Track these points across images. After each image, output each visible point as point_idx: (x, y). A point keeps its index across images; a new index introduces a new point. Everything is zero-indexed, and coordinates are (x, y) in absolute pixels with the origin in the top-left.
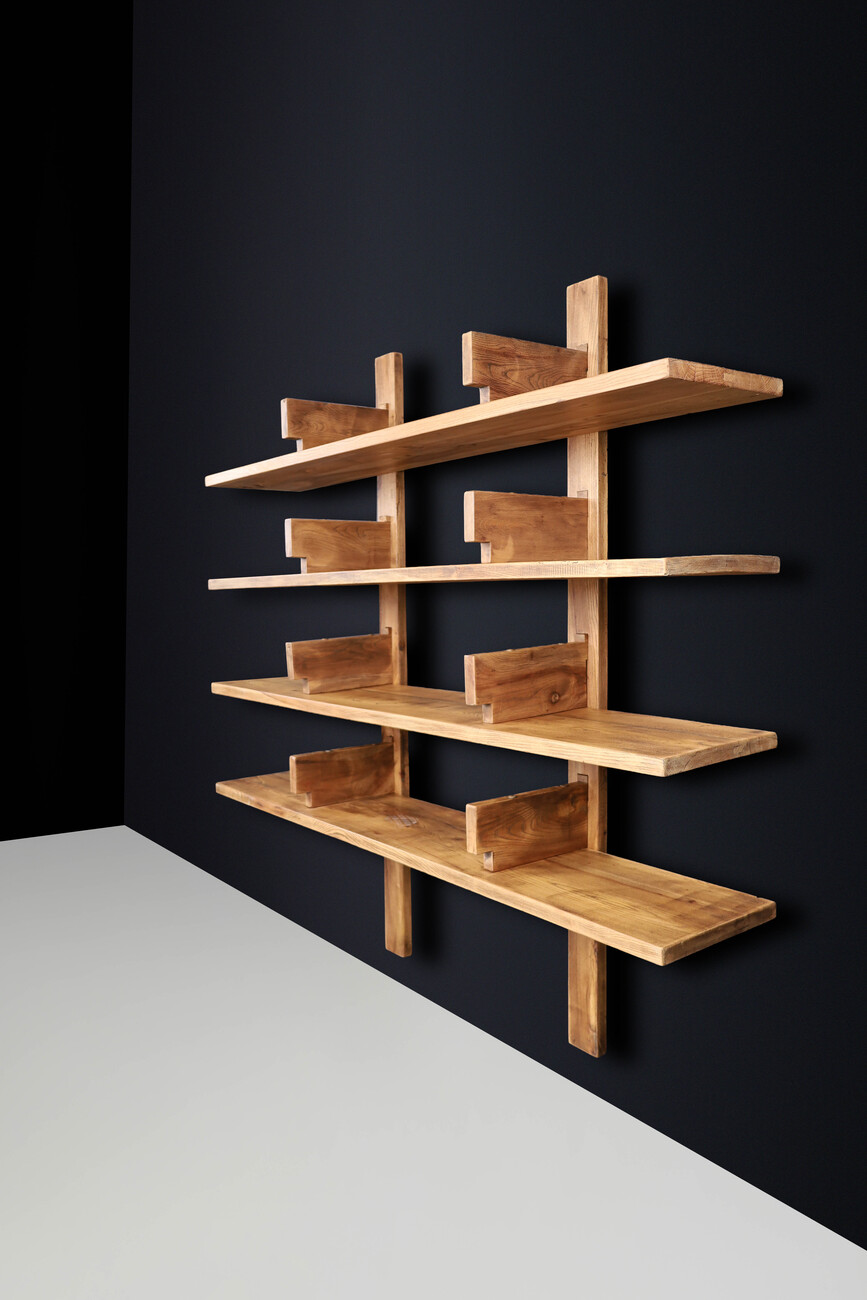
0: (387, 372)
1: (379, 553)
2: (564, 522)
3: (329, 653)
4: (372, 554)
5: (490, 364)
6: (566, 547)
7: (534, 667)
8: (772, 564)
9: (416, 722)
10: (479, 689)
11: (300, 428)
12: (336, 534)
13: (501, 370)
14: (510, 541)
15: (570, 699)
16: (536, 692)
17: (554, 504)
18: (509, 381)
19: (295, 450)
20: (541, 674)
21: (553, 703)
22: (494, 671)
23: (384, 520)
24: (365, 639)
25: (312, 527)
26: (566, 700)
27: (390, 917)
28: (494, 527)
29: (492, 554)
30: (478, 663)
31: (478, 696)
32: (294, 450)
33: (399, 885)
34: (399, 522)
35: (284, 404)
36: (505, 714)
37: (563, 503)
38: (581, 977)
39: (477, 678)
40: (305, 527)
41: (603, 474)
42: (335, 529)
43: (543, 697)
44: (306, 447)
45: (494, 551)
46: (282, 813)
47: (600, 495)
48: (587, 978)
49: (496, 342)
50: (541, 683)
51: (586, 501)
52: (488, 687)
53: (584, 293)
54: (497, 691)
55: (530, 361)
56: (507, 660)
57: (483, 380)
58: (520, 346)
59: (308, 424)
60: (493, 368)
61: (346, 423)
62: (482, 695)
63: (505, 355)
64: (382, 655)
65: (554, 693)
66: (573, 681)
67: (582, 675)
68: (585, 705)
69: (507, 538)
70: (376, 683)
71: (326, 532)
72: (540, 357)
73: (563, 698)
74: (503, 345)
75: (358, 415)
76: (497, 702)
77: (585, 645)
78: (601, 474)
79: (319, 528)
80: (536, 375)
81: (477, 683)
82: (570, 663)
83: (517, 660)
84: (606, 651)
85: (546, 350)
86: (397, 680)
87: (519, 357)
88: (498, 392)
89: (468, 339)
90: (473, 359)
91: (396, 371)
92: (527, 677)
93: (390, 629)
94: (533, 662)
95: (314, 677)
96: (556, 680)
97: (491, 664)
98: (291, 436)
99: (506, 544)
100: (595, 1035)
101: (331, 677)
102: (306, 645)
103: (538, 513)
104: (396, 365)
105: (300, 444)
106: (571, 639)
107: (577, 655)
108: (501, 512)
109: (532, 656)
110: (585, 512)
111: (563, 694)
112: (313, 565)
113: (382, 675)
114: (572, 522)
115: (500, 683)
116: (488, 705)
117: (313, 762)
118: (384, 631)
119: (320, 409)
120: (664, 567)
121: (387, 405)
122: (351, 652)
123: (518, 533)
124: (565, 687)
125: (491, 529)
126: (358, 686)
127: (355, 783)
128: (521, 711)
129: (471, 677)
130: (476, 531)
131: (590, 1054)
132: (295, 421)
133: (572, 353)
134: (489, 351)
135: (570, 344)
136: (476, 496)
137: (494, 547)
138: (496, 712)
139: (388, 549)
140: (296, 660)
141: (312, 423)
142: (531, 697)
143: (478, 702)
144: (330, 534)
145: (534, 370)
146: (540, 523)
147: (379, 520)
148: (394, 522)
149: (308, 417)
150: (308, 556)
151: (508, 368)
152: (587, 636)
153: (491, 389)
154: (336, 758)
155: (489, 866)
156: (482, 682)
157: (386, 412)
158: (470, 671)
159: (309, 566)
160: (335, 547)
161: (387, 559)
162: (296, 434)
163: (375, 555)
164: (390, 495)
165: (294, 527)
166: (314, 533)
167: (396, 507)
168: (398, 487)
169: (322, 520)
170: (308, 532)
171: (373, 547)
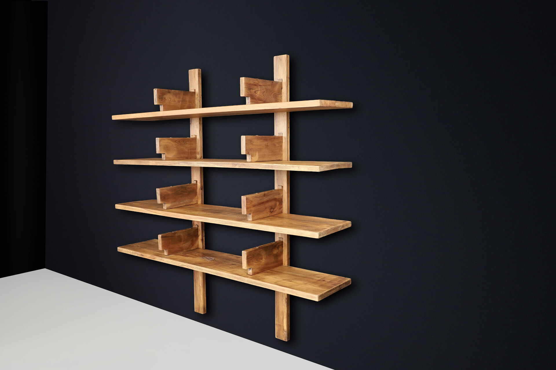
0: (195, 76)
1: (192, 151)
2: (275, 145)
3: (174, 192)
4: (190, 151)
5: (250, 89)
6: (275, 154)
7: (265, 199)
8: (350, 165)
9: (220, 221)
10: (247, 208)
11: (162, 101)
12: (177, 144)
13: (254, 90)
14: (257, 154)
15: (277, 210)
16: (266, 208)
17: (271, 139)
18: (256, 95)
20: (268, 201)
21: (271, 212)
22: (252, 201)
23: (194, 137)
24: (187, 186)
25: (167, 141)
26: (276, 211)
27: (197, 299)
28: (252, 149)
29: (251, 158)
30: (247, 199)
31: (247, 211)
32: (159, 110)
33: (201, 285)
34: (200, 138)
35: (155, 91)
36: (256, 217)
37: (274, 138)
38: (280, 313)
39: (247, 204)
40: (165, 141)
41: (288, 127)
42: (175, 141)
43: (268, 210)
44: (163, 109)
45: (252, 157)
46: (154, 259)
47: (287, 135)
48: (283, 312)
49: (252, 81)
50: (268, 205)
51: (282, 137)
52: (250, 208)
53: (281, 60)
54: (253, 209)
55: (263, 87)
56: (256, 197)
57: (248, 95)
58: (260, 81)
59: (165, 99)
60: (251, 90)
61: (179, 98)
62: (248, 210)
63: (255, 85)
64: (193, 192)
65: (272, 208)
66: (278, 203)
67: (281, 201)
68: (282, 212)
69: (256, 153)
70: (191, 203)
71: (172, 143)
72: (266, 85)
73: (275, 210)
74: (255, 82)
75: (184, 94)
76: (253, 213)
77: (282, 190)
78: (287, 127)
79: (169, 141)
80: (265, 92)
81: (246, 206)
82: (277, 197)
83: (259, 197)
84: (289, 192)
85: (268, 82)
86: (200, 202)
87: (260, 85)
88: (253, 99)
89: (243, 80)
90: (245, 87)
91: (199, 76)
92: (263, 203)
93: (197, 181)
94: (265, 198)
95: (168, 202)
96: (272, 204)
97: (251, 199)
98: (159, 104)
99: (256, 155)
100: (286, 333)
101: (174, 202)
102: (165, 189)
103: (266, 143)
104: (199, 74)
105: (161, 108)
106: (276, 187)
107: (279, 194)
108: (254, 143)
109: (264, 195)
110: (281, 141)
111: (275, 209)
112: (167, 156)
113: (193, 200)
114: (277, 145)
115: (254, 206)
116: (250, 214)
117: (167, 237)
118: (193, 182)
119: (169, 92)
120: (318, 169)
121: (195, 90)
122: (182, 191)
123: (260, 150)
124: (276, 205)
125: (251, 149)
126: (185, 205)
127: (184, 245)
128: (261, 216)
129: (244, 204)
130: (246, 150)
131: (284, 340)
132: (160, 98)
133: (277, 83)
134: (250, 84)
135: (275, 80)
136: (246, 137)
137: (252, 156)
138: (253, 216)
139: (196, 149)
140: (161, 195)
141: (166, 98)
142: (264, 210)
143: (247, 213)
144: (174, 144)
145: (265, 90)
146: (267, 146)
147: (191, 137)
148: (198, 137)
149: (165, 96)
150: (166, 154)
151: (256, 90)
152: (282, 187)
153: (251, 98)
154: (176, 235)
155: (250, 273)
156: (248, 206)
157: (194, 93)
158: (244, 202)
159: (165, 157)
160: (175, 149)
161: (195, 153)
162: (160, 103)
163: (191, 151)
164: (196, 126)
165: (160, 141)
166: (168, 143)
167: (199, 131)
168: (200, 123)
169: (171, 138)
170: (165, 143)
171: (190, 148)
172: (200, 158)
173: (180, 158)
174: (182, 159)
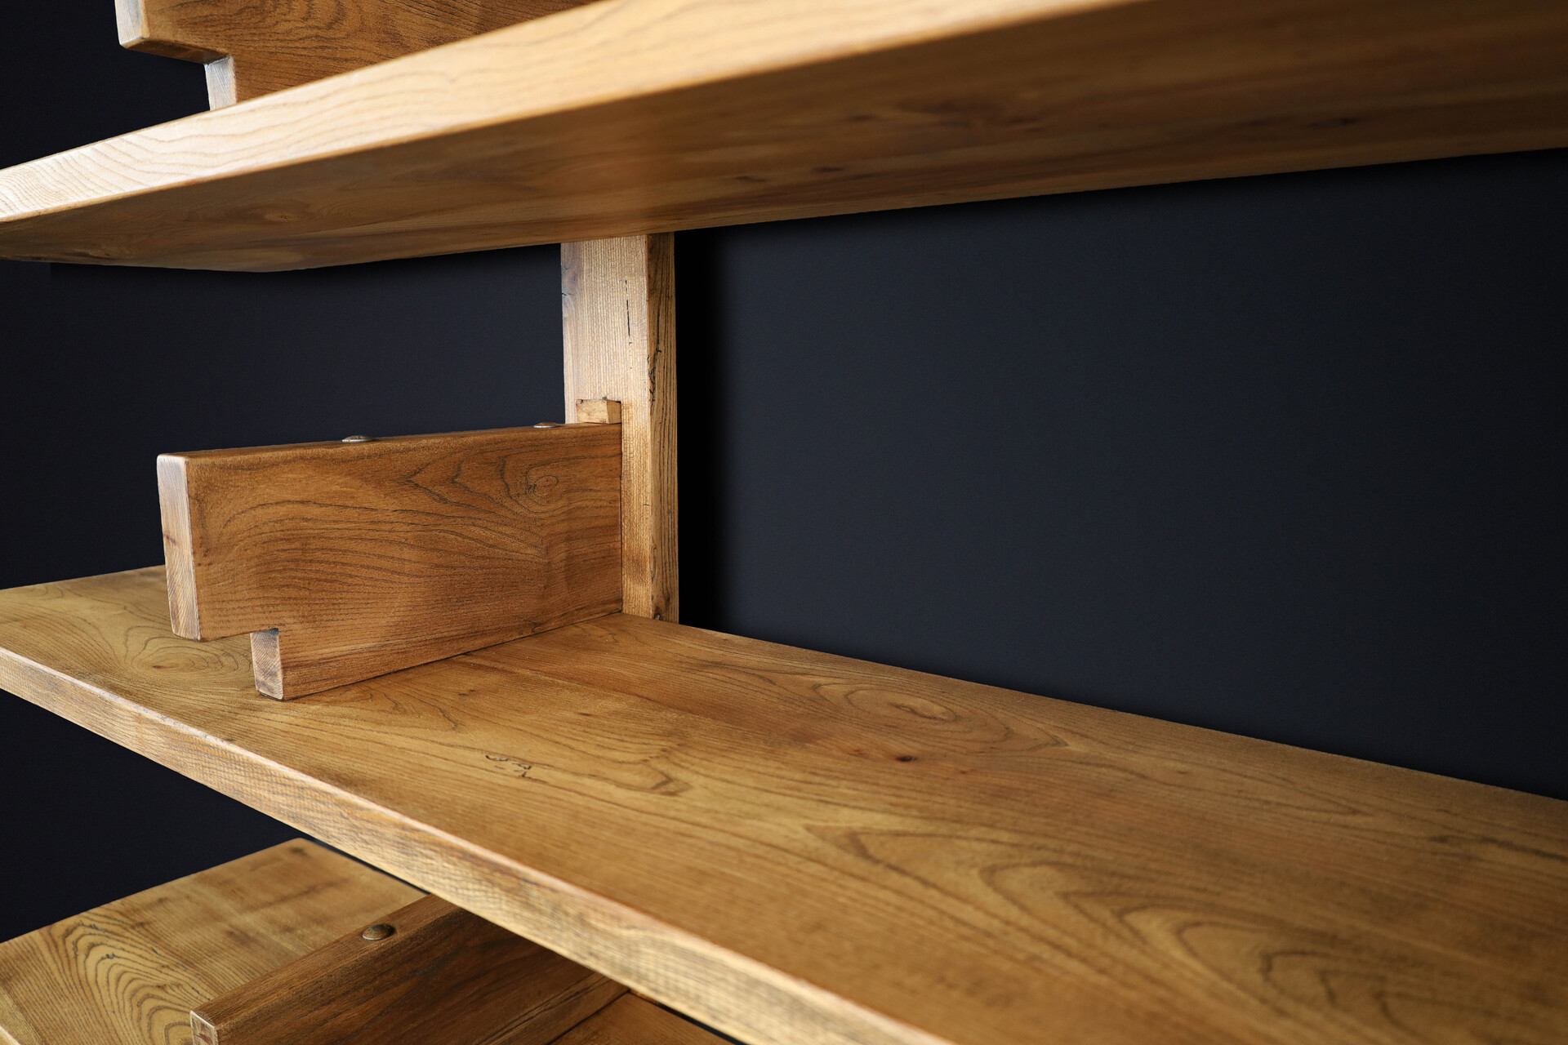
1: (583, 549)
4: (559, 555)
12: (422, 501)
19: (204, 106)
23: (600, 414)
25: (295, 485)
32: (195, 102)
34: (658, 426)
40: (267, 491)
42: (408, 480)
44: (252, 86)
71: (370, 496)
79: (334, 484)
98: (168, 33)
105: (219, 79)
112: (311, 653)
139: (613, 526)
144: (384, 504)
147: (572, 417)
148: (637, 422)
159: (286, 667)
160: (407, 554)
161: (610, 561)
162: (194, 25)
163: (570, 558)
164: (619, 320)
165: (199, 500)
166: (314, 511)
167: (646, 367)
168: (652, 291)
169: (353, 444)
170: (282, 510)
171: (561, 528)
172: (658, 612)
173: (451, 639)
174: (479, 643)
